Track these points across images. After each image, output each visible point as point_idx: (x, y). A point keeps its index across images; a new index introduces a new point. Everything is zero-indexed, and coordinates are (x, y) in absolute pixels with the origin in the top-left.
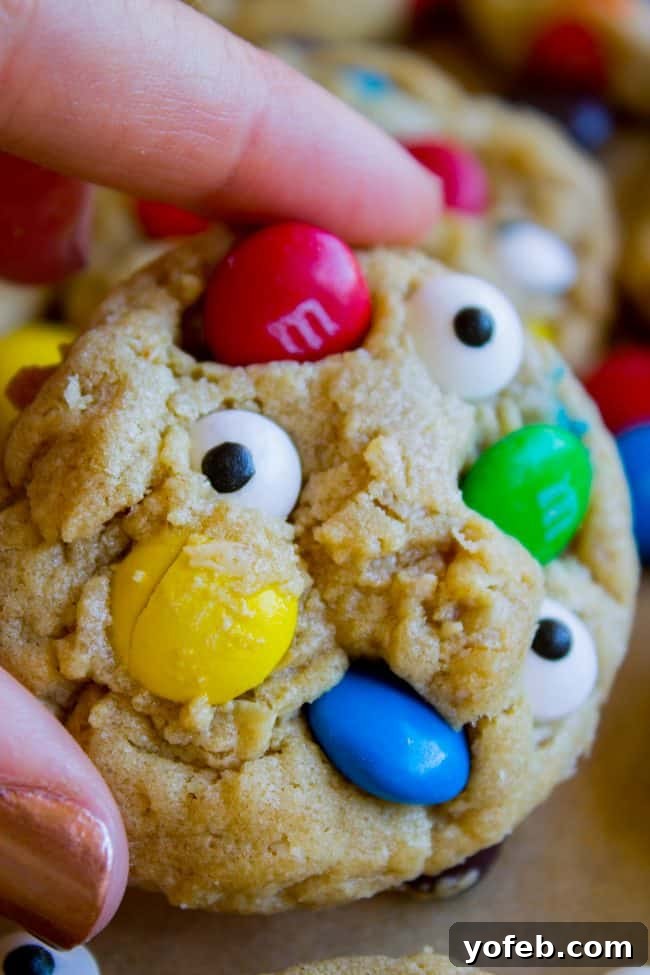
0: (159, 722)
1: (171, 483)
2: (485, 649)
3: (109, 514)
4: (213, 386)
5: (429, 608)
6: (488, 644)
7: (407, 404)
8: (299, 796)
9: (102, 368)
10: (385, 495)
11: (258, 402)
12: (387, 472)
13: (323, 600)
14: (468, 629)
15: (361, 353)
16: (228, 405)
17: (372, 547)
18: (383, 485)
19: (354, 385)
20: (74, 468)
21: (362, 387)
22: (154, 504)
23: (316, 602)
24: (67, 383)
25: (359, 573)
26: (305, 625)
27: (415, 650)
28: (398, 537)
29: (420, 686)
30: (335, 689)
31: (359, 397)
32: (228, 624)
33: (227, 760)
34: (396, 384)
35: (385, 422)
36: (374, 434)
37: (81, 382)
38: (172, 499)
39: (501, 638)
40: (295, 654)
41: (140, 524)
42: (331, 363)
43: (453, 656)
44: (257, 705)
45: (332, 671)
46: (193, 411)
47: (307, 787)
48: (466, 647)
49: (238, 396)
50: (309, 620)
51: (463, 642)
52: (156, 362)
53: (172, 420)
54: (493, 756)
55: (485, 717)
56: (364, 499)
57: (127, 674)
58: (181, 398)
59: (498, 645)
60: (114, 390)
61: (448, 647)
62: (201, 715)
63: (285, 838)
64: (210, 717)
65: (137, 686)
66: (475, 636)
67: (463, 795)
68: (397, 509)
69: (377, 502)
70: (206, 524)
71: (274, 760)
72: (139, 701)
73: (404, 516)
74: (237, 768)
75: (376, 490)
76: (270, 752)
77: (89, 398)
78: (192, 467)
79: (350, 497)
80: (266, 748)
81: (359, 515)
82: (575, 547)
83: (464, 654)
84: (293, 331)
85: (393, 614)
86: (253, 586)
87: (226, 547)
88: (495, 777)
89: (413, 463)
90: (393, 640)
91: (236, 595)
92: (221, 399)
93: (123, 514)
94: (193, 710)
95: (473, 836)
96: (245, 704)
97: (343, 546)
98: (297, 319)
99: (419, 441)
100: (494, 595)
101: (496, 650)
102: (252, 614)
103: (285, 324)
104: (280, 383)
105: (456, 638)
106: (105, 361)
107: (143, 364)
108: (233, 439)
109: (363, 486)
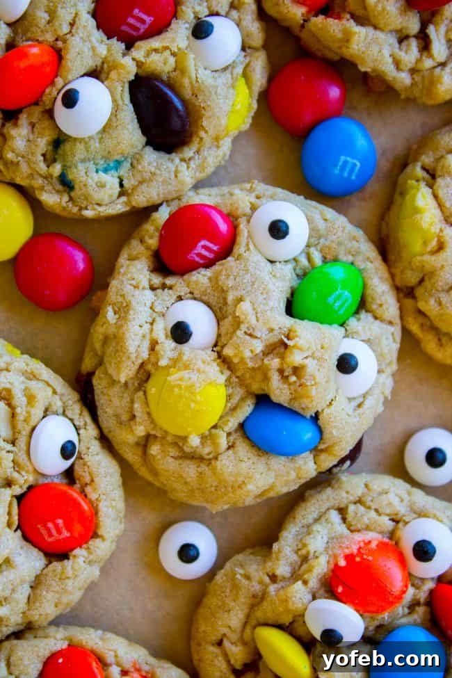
0: (181, 444)
1: (157, 348)
2: (307, 386)
3: (136, 367)
4: (170, 291)
5: (281, 371)
6: (308, 384)
7: (253, 280)
8: (244, 465)
9: (120, 299)
10: (248, 328)
11: (191, 293)
12: (246, 318)
13: (237, 377)
14: (299, 378)
15: (230, 259)
16: (180, 298)
17: (247, 354)
18: (247, 325)
19: (228, 276)
20: (117, 351)
21: (232, 277)
22: (153, 359)
23: (234, 379)
24: (108, 311)
25: (247, 364)
26: (231, 391)
27: (277, 392)
28: (258, 346)
29: (286, 405)
30: (251, 414)
31: (230, 283)
32: (193, 405)
33: (211, 456)
34: (247, 271)
35: (243, 292)
36: (240, 300)
37: (113, 308)
38: (159, 355)
39: (314, 379)
40: (229, 405)
41: (149, 367)
42: (217, 267)
43: (295, 391)
44: (217, 431)
45: (247, 408)
46: (164, 308)
47: (246, 460)
48: (300, 386)
49: (182, 294)
50: (232, 388)
51: (298, 384)
52: (144, 288)
53: (155, 315)
54: (327, 426)
55: (318, 412)
56: (239, 333)
57: (161, 429)
58: (156, 304)
59: (313, 383)
60: (126, 310)
61: (292, 387)
62: (194, 441)
63: (244, 482)
64: (199, 440)
65: (166, 432)
66: (303, 380)
67: (322, 442)
68: (255, 334)
69: (245, 333)
70: (175, 362)
71: (230, 452)
72: (169, 438)
73: (259, 336)
74: (216, 458)
75: (243, 327)
76: (229, 448)
77: (117, 316)
78: (167, 337)
79: (234, 332)
80: (227, 446)
81: (238, 341)
82: (363, 305)
83: (300, 389)
84: (199, 255)
85: (266, 378)
86: (200, 387)
87: (185, 374)
88: (331, 433)
89: (259, 310)
90: (269, 388)
91: (192, 393)
92: (175, 297)
93: (142, 365)
94: (189, 440)
95: (335, 455)
96: (213, 431)
97: (236, 355)
98: (199, 250)
99: (260, 298)
100: (306, 361)
101: (312, 385)
102: (202, 400)
103: (195, 253)
104: (197, 283)
105: (295, 382)
106: (121, 296)
107: (137, 292)
108: (180, 320)
109: (238, 327)
